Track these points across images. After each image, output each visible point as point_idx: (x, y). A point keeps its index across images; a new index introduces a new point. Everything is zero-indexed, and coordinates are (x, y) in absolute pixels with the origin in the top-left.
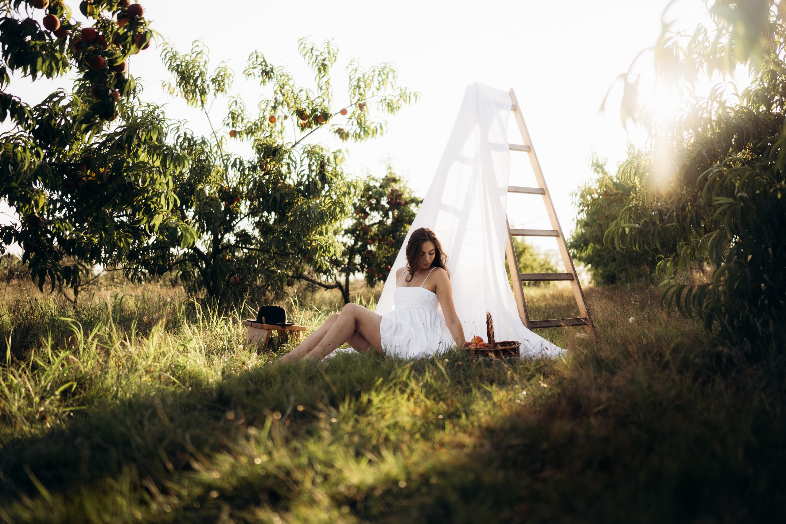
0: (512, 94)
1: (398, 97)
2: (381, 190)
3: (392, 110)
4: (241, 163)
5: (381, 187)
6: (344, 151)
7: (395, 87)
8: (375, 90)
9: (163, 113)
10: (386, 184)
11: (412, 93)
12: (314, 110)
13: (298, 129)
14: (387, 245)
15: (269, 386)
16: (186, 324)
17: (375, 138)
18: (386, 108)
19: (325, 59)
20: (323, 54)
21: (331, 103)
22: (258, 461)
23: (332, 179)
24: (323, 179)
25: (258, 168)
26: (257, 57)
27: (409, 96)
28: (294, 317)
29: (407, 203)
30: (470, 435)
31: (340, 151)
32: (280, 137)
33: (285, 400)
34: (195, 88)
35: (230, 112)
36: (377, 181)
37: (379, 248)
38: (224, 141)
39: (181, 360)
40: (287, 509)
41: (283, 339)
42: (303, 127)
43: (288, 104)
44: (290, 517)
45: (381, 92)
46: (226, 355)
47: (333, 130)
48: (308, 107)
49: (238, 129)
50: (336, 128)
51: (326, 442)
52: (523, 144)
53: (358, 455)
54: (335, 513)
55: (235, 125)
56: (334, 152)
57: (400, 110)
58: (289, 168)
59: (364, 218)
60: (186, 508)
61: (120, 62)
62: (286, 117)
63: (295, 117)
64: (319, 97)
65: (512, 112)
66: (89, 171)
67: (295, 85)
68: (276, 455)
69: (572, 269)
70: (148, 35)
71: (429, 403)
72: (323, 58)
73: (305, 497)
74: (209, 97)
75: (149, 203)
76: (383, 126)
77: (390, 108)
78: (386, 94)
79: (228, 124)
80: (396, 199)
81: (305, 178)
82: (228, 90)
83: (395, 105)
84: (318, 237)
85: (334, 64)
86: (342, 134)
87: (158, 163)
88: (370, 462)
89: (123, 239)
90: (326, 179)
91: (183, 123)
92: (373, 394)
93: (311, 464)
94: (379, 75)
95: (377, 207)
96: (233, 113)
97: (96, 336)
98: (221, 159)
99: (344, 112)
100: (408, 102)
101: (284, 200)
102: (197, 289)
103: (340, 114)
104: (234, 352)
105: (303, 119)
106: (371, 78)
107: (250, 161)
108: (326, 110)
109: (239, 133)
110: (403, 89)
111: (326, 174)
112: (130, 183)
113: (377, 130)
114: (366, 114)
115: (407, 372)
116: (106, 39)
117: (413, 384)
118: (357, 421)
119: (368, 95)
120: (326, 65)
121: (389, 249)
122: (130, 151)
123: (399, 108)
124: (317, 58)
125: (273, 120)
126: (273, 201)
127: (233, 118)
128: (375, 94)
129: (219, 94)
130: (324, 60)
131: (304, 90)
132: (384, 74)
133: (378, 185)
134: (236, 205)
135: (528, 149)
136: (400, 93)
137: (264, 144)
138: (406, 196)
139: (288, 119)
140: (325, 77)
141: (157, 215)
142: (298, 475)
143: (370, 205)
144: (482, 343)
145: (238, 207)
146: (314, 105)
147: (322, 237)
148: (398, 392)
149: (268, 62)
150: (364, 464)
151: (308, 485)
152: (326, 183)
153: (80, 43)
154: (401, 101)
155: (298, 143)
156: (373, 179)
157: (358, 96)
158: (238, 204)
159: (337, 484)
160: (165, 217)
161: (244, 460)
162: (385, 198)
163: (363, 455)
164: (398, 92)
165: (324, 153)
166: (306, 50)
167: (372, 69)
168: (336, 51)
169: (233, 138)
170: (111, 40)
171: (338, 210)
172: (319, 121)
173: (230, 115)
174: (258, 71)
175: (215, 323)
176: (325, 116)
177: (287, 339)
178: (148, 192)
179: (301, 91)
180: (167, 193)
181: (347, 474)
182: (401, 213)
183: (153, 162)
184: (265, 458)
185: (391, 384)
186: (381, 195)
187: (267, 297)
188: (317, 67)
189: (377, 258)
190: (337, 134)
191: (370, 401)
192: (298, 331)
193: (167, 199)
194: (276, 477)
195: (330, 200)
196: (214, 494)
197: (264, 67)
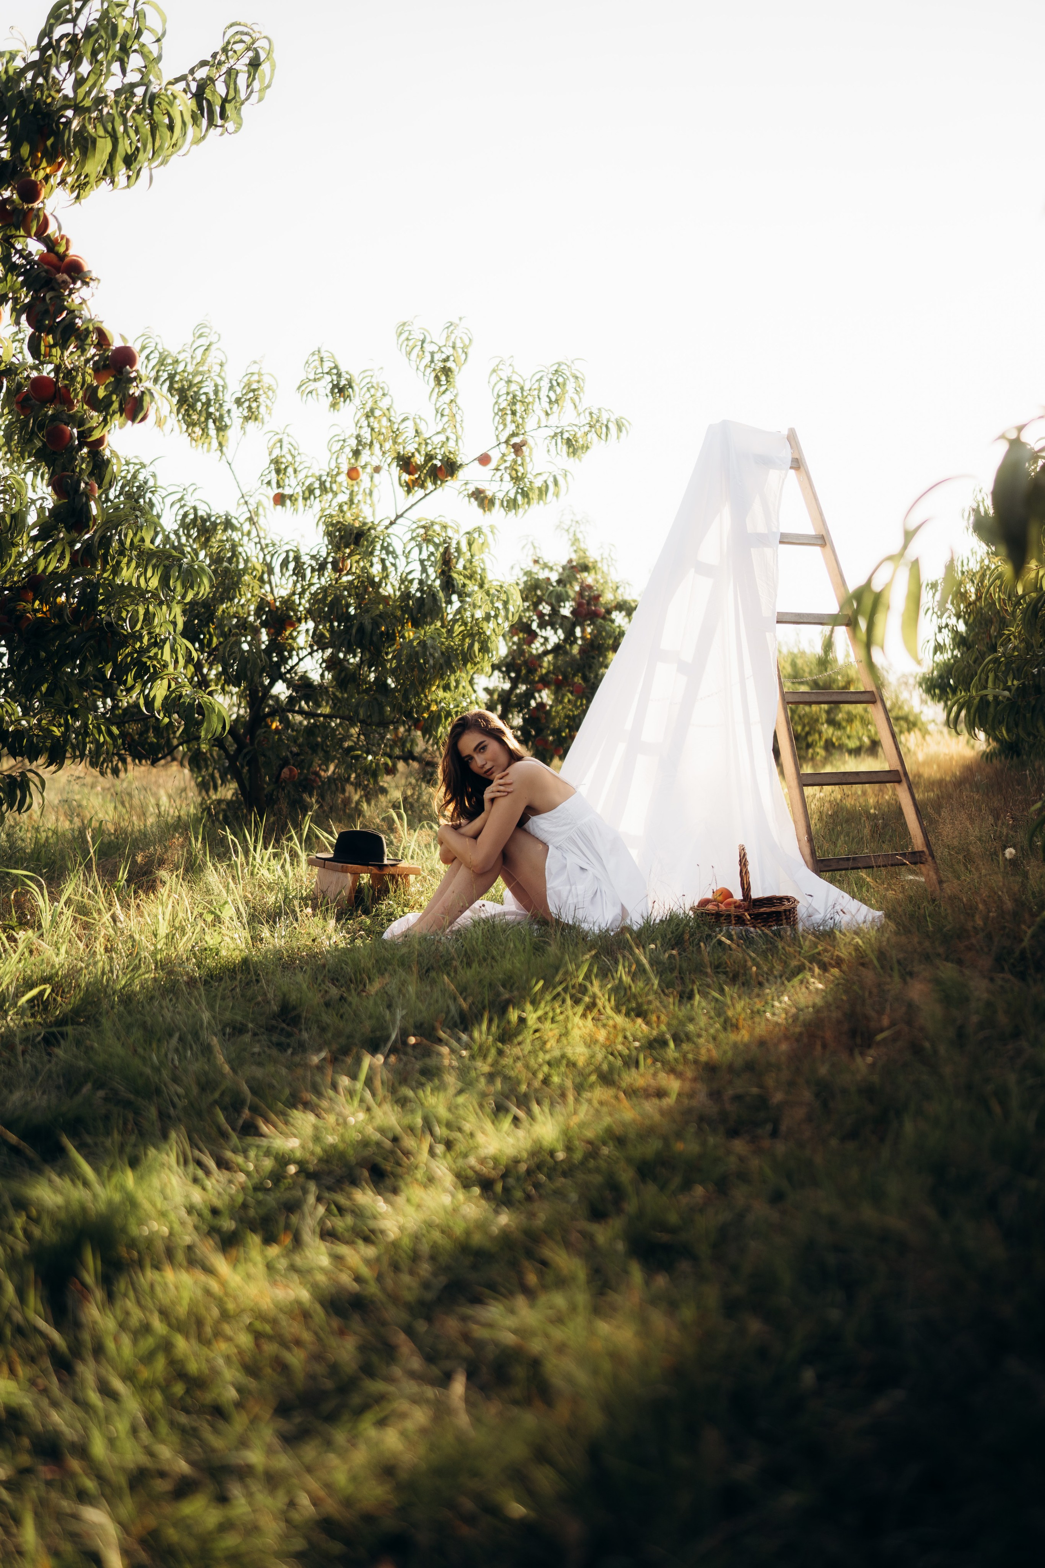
0: (792, 438)
1: (587, 428)
2: (559, 589)
3: (574, 453)
4: (297, 559)
5: (559, 582)
6: (486, 530)
7: (581, 409)
8: (543, 415)
9: (154, 476)
10: (568, 576)
11: (613, 419)
12: (429, 457)
13: (401, 492)
14: (572, 693)
15: (361, 987)
16: (209, 864)
17: (545, 504)
18: (565, 448)
19: (448, 357)
20: (443, 349)
21: (460, 441)
22: (352, 1120)
23: (464, 585)
24: (449, 585)
25: (329, 566)
26: (322, 360)
27: (607, 427)
28: (400, 841)
29: (609, 612)
30: (679, 1075)
31: (479, 530)
32: (369, 501)
33: (388, 1016)
34: (207, 419)
35: (272, 461)
36: (551, 569)
37: (558, 701)
38: (261, 511)
39: (211, 940)
40: (395, 1191)
41: (380, 890)
42: (409, 488)
43: (381, 446)
44: (400, 1200)
45: (553, 420)
46: (282, 924)
47: (466, 493)
48: (418, 450)
49: (287, 491)
50: (471, 489)
51: (451, 1091)
52: (811, 531)
53: (500, 1110)
54: (461, 1196)
55: (281, 483)
56: (468, 533)
57: (589, 451)
58: (384, 568)
59: (530, 643)
60: (258, 1188)
61: (96, 435)
62: (377, 469)
63: (395, 470)
64: (438, 433)
65: (792, 472)
66: (37, 602)
67: (394, 406)
68: (378, 1112)
69: (898, 763)
70: (147, 398)
71: (620, 1020)
72: (444, 356)
73: (419, 1174)
74: (233, 434)
75: (144, 660)
76: (560, 479)
77: (571, 450)
78: (564, 423)
79: (269, 483)
80: (589, 604)
81: (416, 585)
82: (267, 418)
83: (581, 442)
84: (441, 694)
85: (464, 368)
86: (481, 499)
87: (154, 583)
88: (516, 1120)
89: (103, 728)
90: (453, 586)
91: (190, 490)
92: (529, 1007)
93: (428, 1126)
94: (551, 388)
95: (553, 620)
96: (276, 462)
97: (69, 902)
98: (259, 546)
99: (484, 460)
100: (603, 436)
101: (379, 628)
102: (219, 782)
103: (477, 462)
104: (297, 920)
105: (410, 473)
106: (536, 393)
107: (314, 552)
108: (452, 456)
109: (290, 497)
110: (595, 411)
111: (455, 575)
112: (109, 624)
113: (547, 487)
114: (528, 459)
115: (585, 968)
116: (72, 396)
117: (595, 987)
118: (500, 1053)
119: (530, 423)
120: (449, 369)
121: (576, 701)
122: (105, 562)
123: (587, 448)
124: (432, 357)
125: (354, 475)
126: (358, 631)
127: (278, 471)
128: (543, 424)
129: (251, 424)
130: (446, 360)
131: (411, 418)
132: (558, 384)
133: (554, 577)
134: (291, 634)
135: (820, 542)
136: (589, 418)
137: (338, 522)
138: (608, 597)
139: (382, 472)
140: (448, 393)
141: (159, 682)
142: (409, 1142)
143: (541, 615)
144: (730, 900)
145: (294, 639)
146: (429, 448)
147: (448, 695)
148: (569, 1002)
149: (343, 369)
150: (506, 1124)
151: (424, 1156)
152: (454, 592)
153: (27, 398)
154: (592, 436)
155: (401, 516)
156: (545, 566)
157: (511, 428)
158: (295, 634)
159: (465, 1156)
160: (173, 684)
161: (331, 1119)
162: (568, 604)
163: (507, 1110)
164: (585, 419)
165: (450, 533)
166: (411, 343)
167: (538, 377)
168: (467, 342)
169: (279, 507)
170: (80, 397)
171: (476, 646)
172: (440, 476)
173: (273, 466)
174: (324, 386)
175: (258, 860)
176: (450, 468)
177: (387, 891)
178: (140, 638)
179: (403, 420)
180: (174, 639)
181: (480, 1138)
182: (599, 630)
183: (147, 581)
184: (361, 1116)
185: (559, 989)
186: (561, 598)
187: (347, 794)
188: (433, 375)
189: (554, 718)
190: (472, 500)
191: (522, 1020)
192: (407, 875)
193: (173, 650)
194: (378, 1144)
195: (462, 628)
196: (292, 1169)
197: (335, 377)
